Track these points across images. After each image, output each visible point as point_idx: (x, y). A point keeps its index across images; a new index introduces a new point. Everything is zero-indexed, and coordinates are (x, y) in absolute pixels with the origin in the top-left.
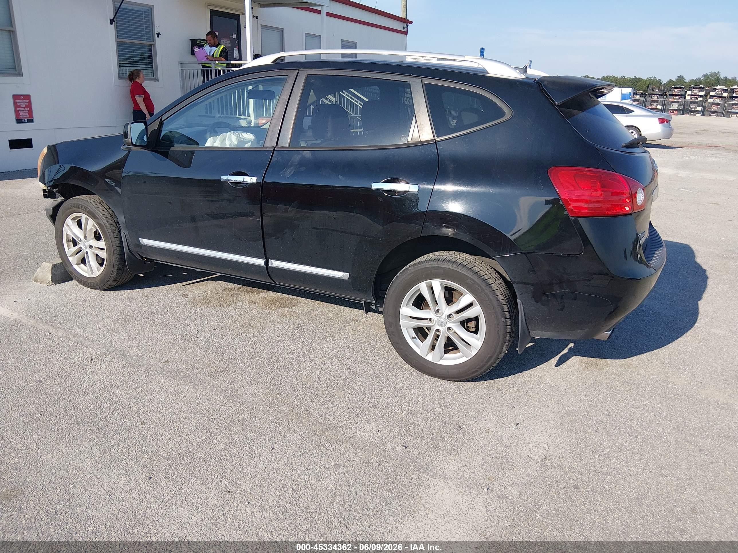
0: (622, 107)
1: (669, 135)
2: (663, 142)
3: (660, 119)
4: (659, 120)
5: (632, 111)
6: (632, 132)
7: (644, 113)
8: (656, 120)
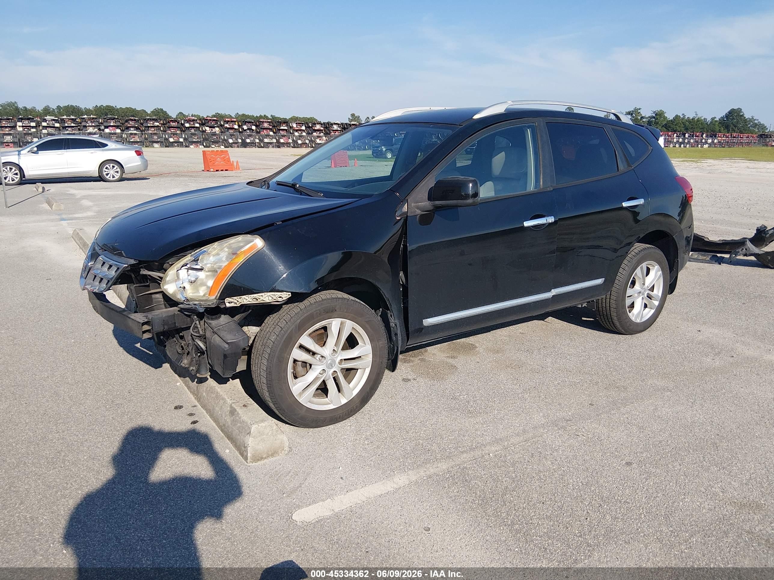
0: (94, 141)
1: (146, 167)
2: (143, 174)
3: (136, 151)
4: (136, 153)
5: (106, 145)
6: (113, 167)
7: (119, 146)
8: (133, 153)
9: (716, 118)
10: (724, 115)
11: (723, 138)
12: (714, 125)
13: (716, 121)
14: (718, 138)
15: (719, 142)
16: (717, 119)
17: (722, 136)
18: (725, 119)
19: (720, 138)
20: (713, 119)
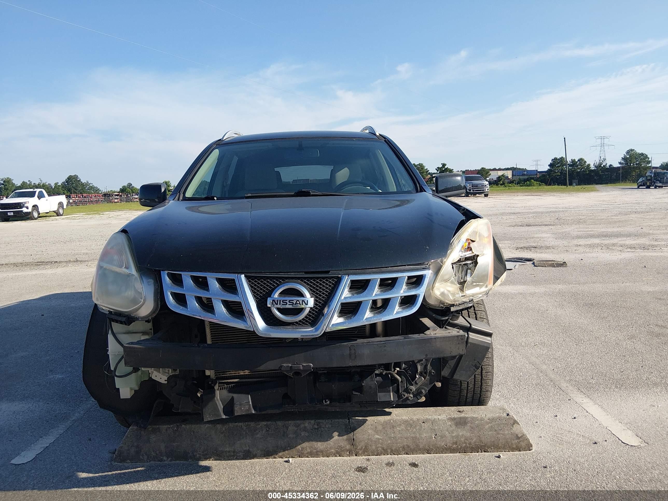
9: (58, 183)
10: (65, 180)
11: (77, 198)
12: (59, 189)
13: (59, 186)
14: (73, 198)
15: (74, 202)
16: (60, 184)
17: (76, 197)
18: (66, 184)
19: (74, 198)
20: (56, 184)
